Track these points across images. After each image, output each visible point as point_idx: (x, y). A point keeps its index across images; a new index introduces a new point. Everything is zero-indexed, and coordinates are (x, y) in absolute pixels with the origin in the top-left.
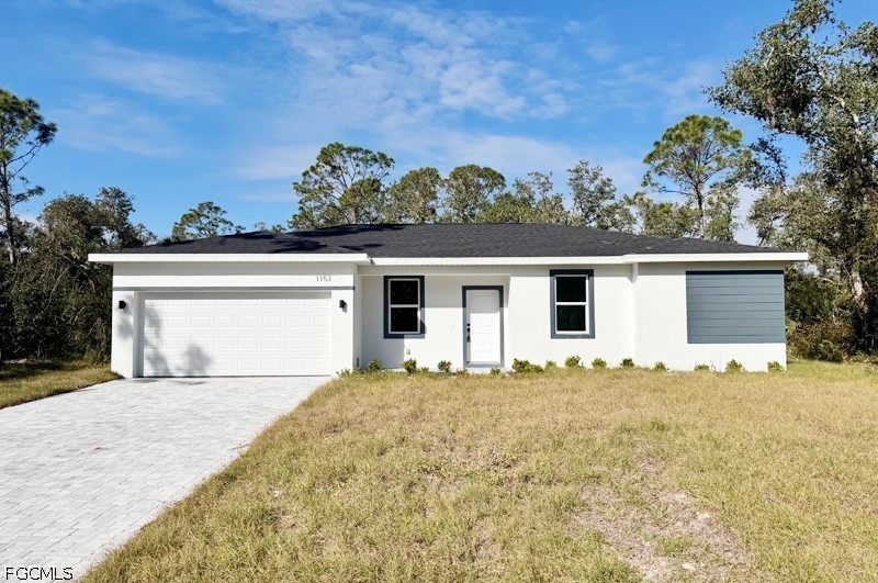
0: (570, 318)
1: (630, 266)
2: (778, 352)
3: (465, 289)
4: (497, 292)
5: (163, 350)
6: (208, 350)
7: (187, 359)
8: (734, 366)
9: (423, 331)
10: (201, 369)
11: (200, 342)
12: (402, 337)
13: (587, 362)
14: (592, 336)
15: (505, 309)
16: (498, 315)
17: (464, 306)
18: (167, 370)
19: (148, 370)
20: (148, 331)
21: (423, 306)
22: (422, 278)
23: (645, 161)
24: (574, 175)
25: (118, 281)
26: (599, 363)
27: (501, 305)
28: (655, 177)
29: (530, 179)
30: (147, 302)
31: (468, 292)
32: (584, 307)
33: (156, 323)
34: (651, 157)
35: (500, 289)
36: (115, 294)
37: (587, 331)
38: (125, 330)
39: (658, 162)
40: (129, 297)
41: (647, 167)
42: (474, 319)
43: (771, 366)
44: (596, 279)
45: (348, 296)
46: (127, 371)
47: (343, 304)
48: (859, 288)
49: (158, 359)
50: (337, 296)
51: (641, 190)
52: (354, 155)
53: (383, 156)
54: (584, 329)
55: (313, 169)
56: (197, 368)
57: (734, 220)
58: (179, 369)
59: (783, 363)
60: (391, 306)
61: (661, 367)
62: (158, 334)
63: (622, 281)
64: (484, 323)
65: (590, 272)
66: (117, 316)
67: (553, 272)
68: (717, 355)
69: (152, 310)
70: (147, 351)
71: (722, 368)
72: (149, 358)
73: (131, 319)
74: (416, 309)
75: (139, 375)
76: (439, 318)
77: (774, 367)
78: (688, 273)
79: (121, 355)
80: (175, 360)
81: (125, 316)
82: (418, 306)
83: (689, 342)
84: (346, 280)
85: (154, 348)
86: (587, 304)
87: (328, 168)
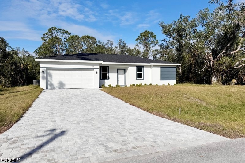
0: (140, 76)
1: (151, 66)
2: (175, 82)
3: (118, 69)
4: (124, 70)
5: (53, 82)
6: (64, 82)
7: (59, 85)
8: (169, 84)
9: (109, 78)
10: (63, 87)
11: (62, 81)
12: (104, 80)
13: (143, 84)
14: (144, 79)
15: (126, 74)
16: (124, 75)
17: (118, 73)
18: (54, 87)
19: (49, 87)
20: (49, 78)
21: (109, 73)
22: (109, 67)
23: (136, 40)
24: (119, 42)
25: (41, 66)
26: (145, 85)
27: (125, 73)
28: (138, 45)
29: (108, 42)
30: (48, 71)
33: (51, 76)
35: (125, 70)
36: (40, 69)
37: (143, 78)
38: (43, 78)
39: (139, 41)
40: (45, 70)
41: (136, 42)
42: (119, 75)
43: (174, 84)
44: (145, 68)
45: (98, 71)
46: (45, 88)
47: (97, 72)
48: (181, 70)
49: (51, 85)
50: (95, 70)
51: (135, 47)
55: (47, 34)
58: (57, 87)
59: (176, 84)
60: (102, 73)
61: (157, 85)
62: (51, 79)
63: (149, 68)
64: (121, 76)
65: (143, 66)
66: (41, 74)
67: (137, 66)
68: (166, 83)
69: (50, 73)
70: (49, 83)
71: (167, 85)
72: (49, 85)
73: (45, 75)
74: (107, 74)
75: (47, 89)
77: (175, 84)
78: (161, 67)
79: (43, 84)
80: (56, 85)
81: (43, 74)
82: (108, 73)
83: (161, 80)
84: (98, 67)
85: (51, 82)
86: (143, 73)
87: (50, 33)
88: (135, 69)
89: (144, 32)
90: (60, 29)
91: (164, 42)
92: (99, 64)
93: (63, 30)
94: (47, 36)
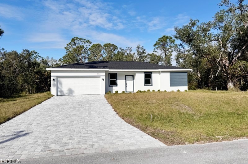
0: (148, 82)
1: (159, 71)
2: (186, 88)
3: (126, 76)
4: (132, 77)
5: (63, 89)
6: (73, 89)
7: (68, 91)
8: (179, 91)
9: (117, 85)
10: (72, 93)
11: (71, 87)
12: (113, 86)
13: (151, 91)
14: (152, 85)
15: (134, 80)
16: (132, 81)
17: (126, 79)
18: (64, 94)
19: (59, 94)
20: (59, 85)
21: (117, 80)
22: (117, 74)
23: (154, 46)
24: (137, 48)
25: (52, 74)
26: (153, 91)
27: (133, 79)
28: (156, 50)
29: (127, 48)
30: (59, 79)
31: (126, 77)
32: (150, 80)
33: (61, 84)
34: (155, 45)
37: (151, 84)
38: (54, 85)
39: (157, 46)
40: (55, 78)
41: (154, 47)
42: (127, 82)
43: (185, 90)
44: (153, 74)
45: (104, 78)
46: (55, 94)
47: (103, 79)
48: (199, 75)
49: (61, 91)
50: (102, 78)
51: (153, 53)
52: (81, 40)
54: (150, 84)
55: (70, 44)
57: (171, 59)
58: (66, 93)
59: (187, 90)
60: (110, 80)
61: (165, 91)
62: (61, 86)
63: (158, 74)
64: (130, 83)
65: (151, 72)
66: (52, 82)
67: (145, 72)
68: (175, 89)
69: (60, 81)
70: (59, 90)
71: (177, 91)
72: (59, 91)
73: (56, 83)
75: (57, 95)
76: (120, 82)
77: (186, 91)
78: (170, 73)
79: (53, 90)
80: (65, 91)
81: (54, 82)
82: (116, 80)
83: (171, 86)
84: (104, 74)
85: (61, 89)
86: (151, 79)
87: (73, 43)
88: (143, 75)
89: (162, 38)
90: (82, 39)
91: (181, 47)
92: (106, 71)
93: (85, 40)
94: (70, 45)
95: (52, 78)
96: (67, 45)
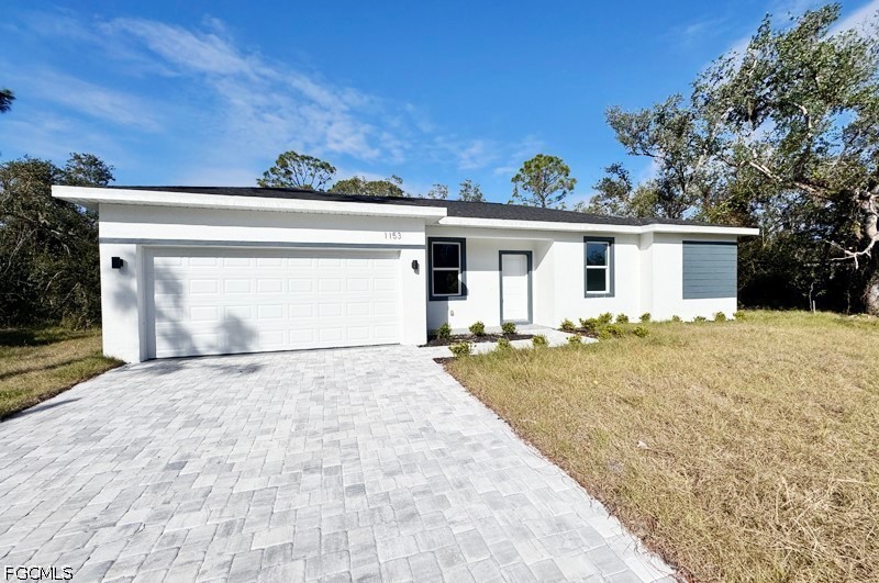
0: (595, 281)
2: (729, 305)
3: (501, 253)
4: (525, 257)
6: (251, 320)
7: (222, 334)
8: (720, 316)
9: (464, 293)
10: (242, 345)
11: (239, 312)
12: (446, 299)
13: (614, 318)
14: (612, 294)
15: (534, 273)
16: (526, 278)
17: (500, 269)
18: (193, 348)
19: (163, 350)
20: (159, 297)
21: (464, 269)
22: (463, 241)
26: (622, 319)
27: (530, 268)
30: (157, 260)
31: (503, 256)
32: (604, 270)
33: (174, 288)
35: (529, 254)
37: (607, 291)
38: (124, 299)
40: (130, 254)
42: (504, 278)
43: (734, 315)
44: (617, 247)
46: (131, 353)
52: (306, 161)
53: (328, 165)
54: (604, 289)
55: (273, 171)
56: (237, 342)
58: (211, 347)
60: (433, 269)
61: (676, 319)
62: (177, 303)
63: (631, 247)
64: (516, 284)
65: (611, 239)
69: (167, 272)
72: (165, 335)
73: (134, 284)
74: (456, 272)
75: (149, 357)
76: (478, 279)
78: (684, 242)
79: (119, 333)
80: (204, 331)
81: (124, 280)
82: (459, 269)
83: (684, 298)
84: (420, 238)
85: (174, 322)
86: (607, 267)
87: (283, 171)
88: (578, 250)
90: (308, 158)
94: (275, 177)
95: (106, 253)
96: (266, 174)
